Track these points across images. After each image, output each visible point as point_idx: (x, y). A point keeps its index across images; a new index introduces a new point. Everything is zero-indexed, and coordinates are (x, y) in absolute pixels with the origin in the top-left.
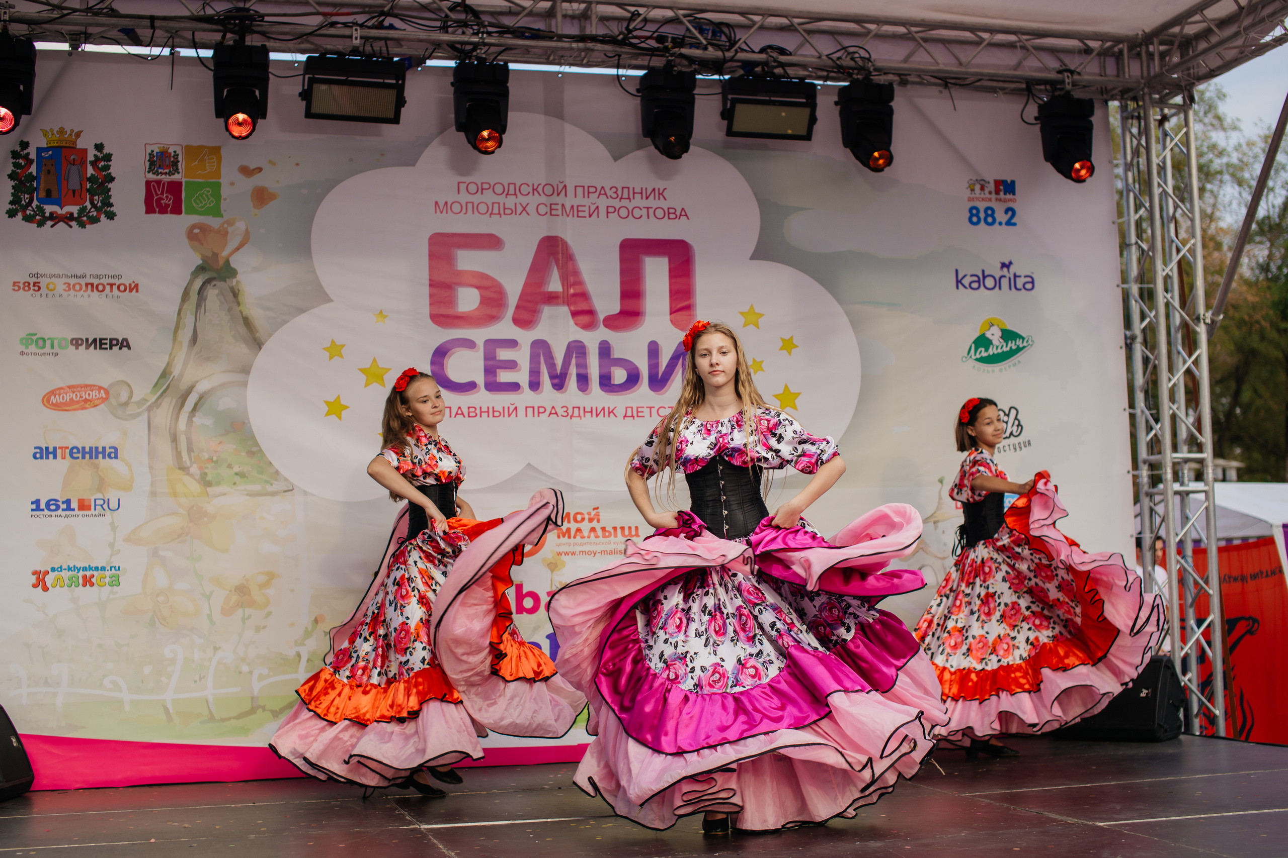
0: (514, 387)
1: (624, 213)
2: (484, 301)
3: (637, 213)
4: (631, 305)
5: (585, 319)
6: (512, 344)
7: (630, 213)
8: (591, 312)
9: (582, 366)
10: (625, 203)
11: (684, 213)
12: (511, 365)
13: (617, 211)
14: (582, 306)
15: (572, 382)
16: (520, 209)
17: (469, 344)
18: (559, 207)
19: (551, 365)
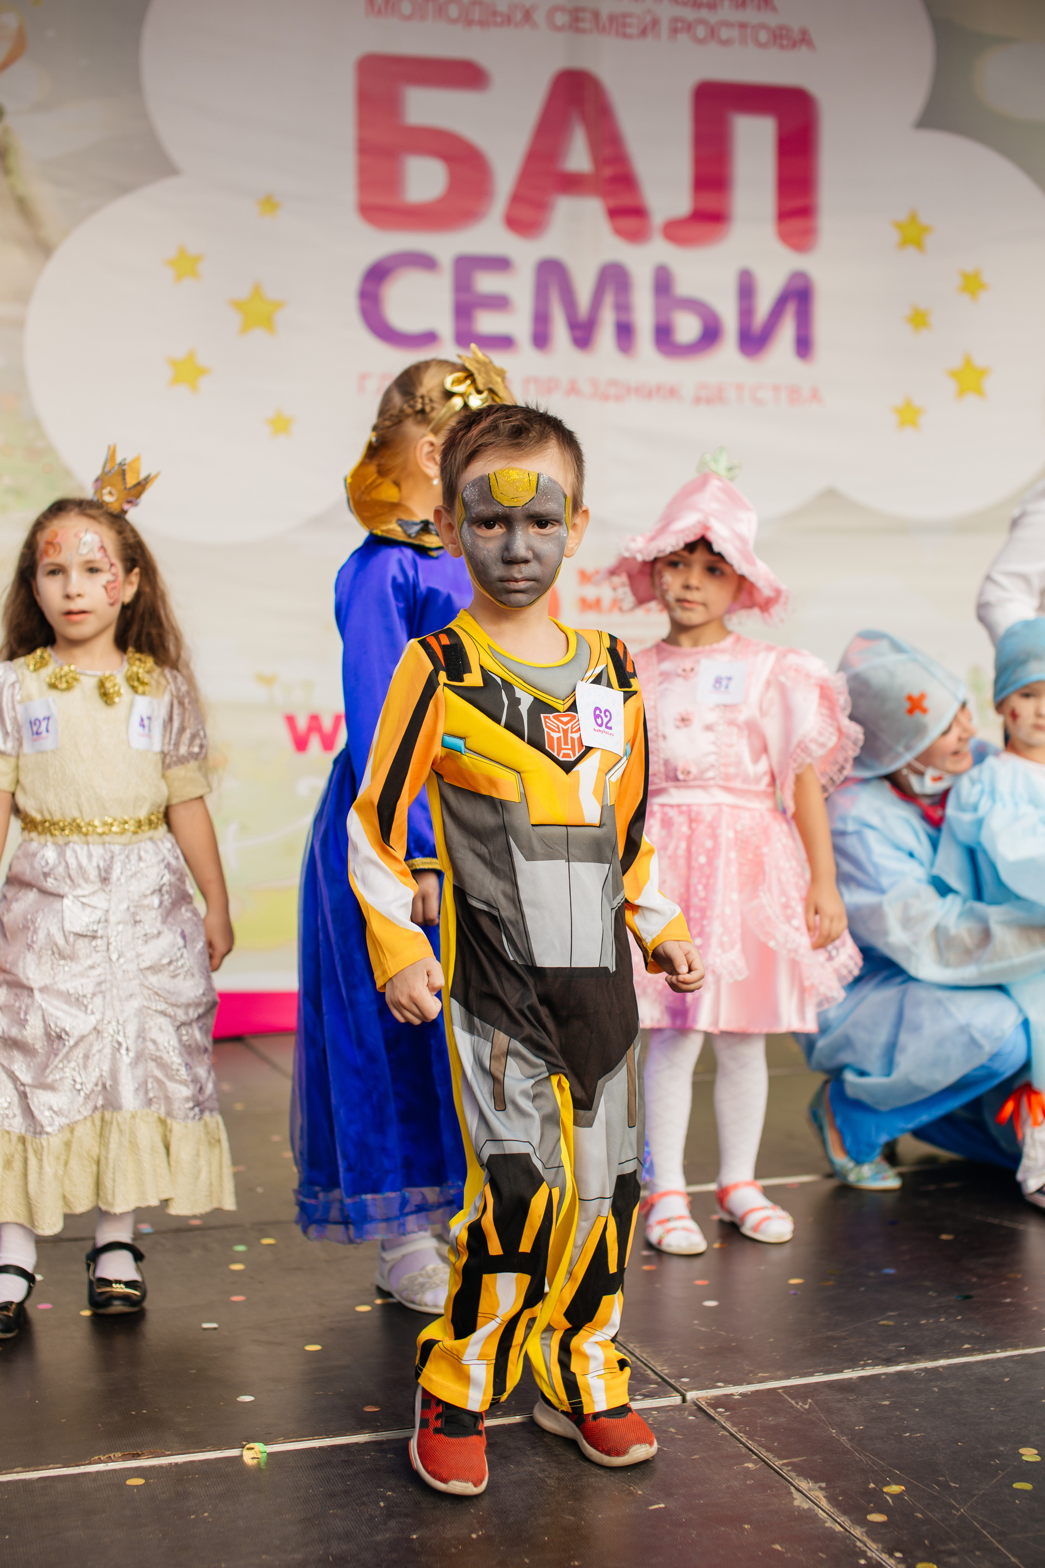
0: (505, 342)
1: (701, 32)
2: (455, 185)
3: (725, 33)
4: (710, 202)
5: (629, 223)
6: (501, 264)
7: (713, 33)
8: (638, 212)
9: (623, 307)
10: (704, 13)
11: (804, 39)
12: (499, 303)
13: (689, 27)
14: (625, 201)
15: (606, 334)
16: (519, 16)
17: (426, 262)
18: (587, 15)
19: (569, 303)
